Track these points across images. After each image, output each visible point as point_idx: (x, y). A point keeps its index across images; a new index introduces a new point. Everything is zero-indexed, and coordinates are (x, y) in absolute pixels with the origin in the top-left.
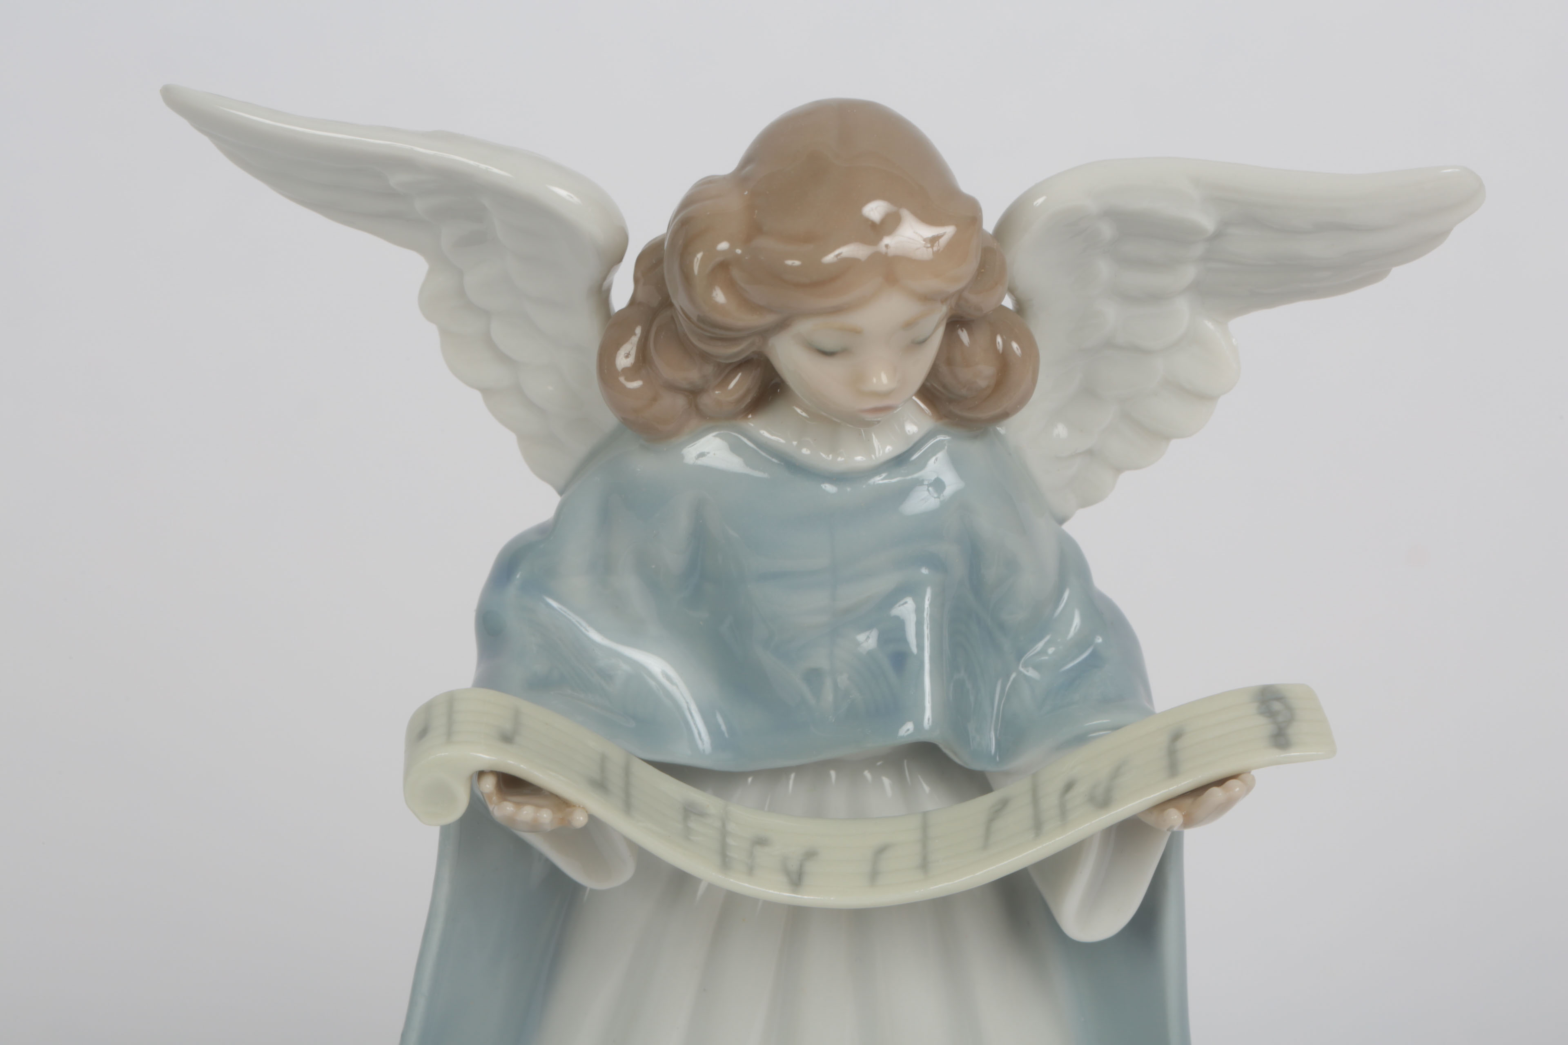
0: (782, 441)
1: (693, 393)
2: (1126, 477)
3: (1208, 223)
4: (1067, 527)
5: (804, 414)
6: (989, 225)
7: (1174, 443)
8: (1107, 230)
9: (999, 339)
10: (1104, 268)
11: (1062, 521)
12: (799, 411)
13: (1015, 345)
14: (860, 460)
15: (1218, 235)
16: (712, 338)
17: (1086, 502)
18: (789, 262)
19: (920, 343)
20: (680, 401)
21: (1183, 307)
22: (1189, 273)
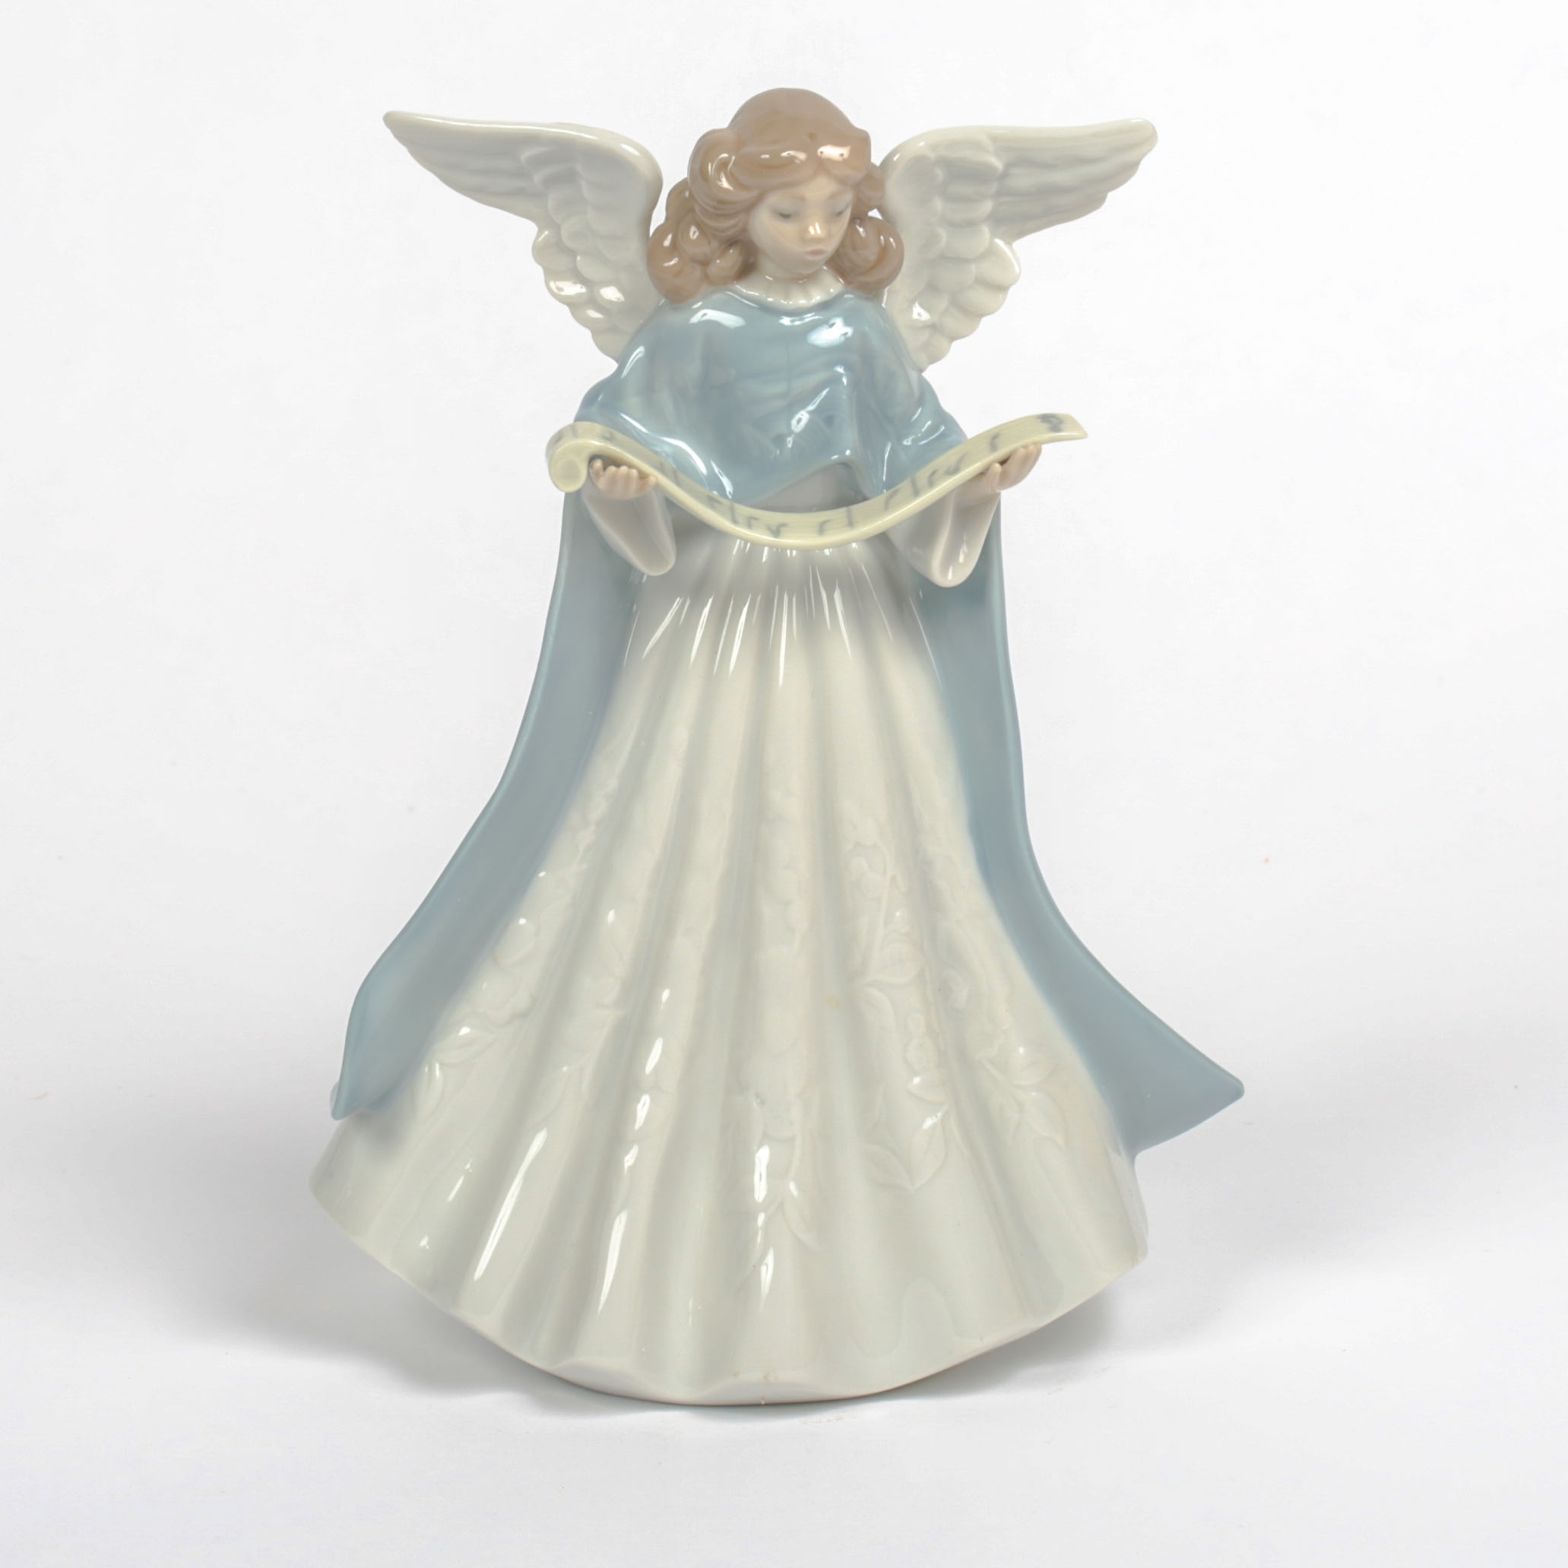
0: (757, 294)
1: (705, 263)
2: (956, 344)
3: (998, 164)
4: (925, 374)
5: (771, 279)
6: (876, 159)
7: (984, 320)
8: (940, 174)
9: (882, 238)
10: (938, 204)
11: (921, 371)
12: (768, 277)
13: (891, 240)
14: (803, 302)
15: (1005, 175)
16: (718, 215)
17: (934, 359)
18: (763, 156)
19: (840, 214)
20: (698, 272)
21: (985, 230)
22: (988, 206)
